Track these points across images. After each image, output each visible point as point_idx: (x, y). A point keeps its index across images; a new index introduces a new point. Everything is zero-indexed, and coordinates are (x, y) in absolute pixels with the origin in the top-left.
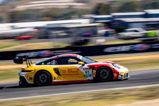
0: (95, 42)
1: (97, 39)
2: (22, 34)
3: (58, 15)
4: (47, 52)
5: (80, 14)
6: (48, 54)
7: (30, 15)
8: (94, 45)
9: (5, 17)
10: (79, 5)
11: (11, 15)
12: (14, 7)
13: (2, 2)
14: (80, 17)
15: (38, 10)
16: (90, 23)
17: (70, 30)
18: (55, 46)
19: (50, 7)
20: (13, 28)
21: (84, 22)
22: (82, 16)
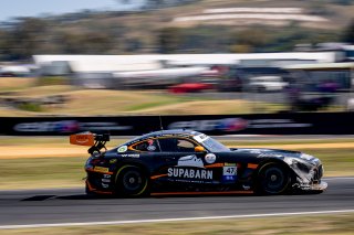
0: (346, 104)
2: (184, 79)
3: (265, 41)
5: (314, 41)
6: (239, 127)
7: (204, 38)
8: (341, 110)
9: (147, 41)
11: (162, 36)
12: (169, 20)
13: (143, 8)
14: (315, 48)
15: (221, 28)
17: (290, 76)
18: (255, 109)
19: (249, 22)
20: (165, 64)
21: (324, 59)
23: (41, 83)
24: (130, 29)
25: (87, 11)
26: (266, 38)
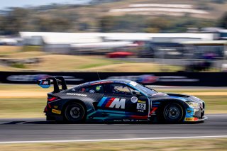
0: (221, 68)
1: (223, 63)
2: (116, 49)
3: (168, 25)
4: (150, 78)
5: (200, 26)
7: (128, 23)
8: (218, 71)
9: (93, 24)
10: (199, 14)
11: (102, 21)
12: (107, 11)
13: (90, 3)
14: (200, 31)
15: (140, 17)
16: (214, 40)
17: (184, 48)
18: (162, 69)
19: (159, 13)
20: (104, 39)
21: (206, 38)
22: (202, 29)
23: (24, 50)
24: (81, 16)
25: (55, 4)
26: (169, 23)
